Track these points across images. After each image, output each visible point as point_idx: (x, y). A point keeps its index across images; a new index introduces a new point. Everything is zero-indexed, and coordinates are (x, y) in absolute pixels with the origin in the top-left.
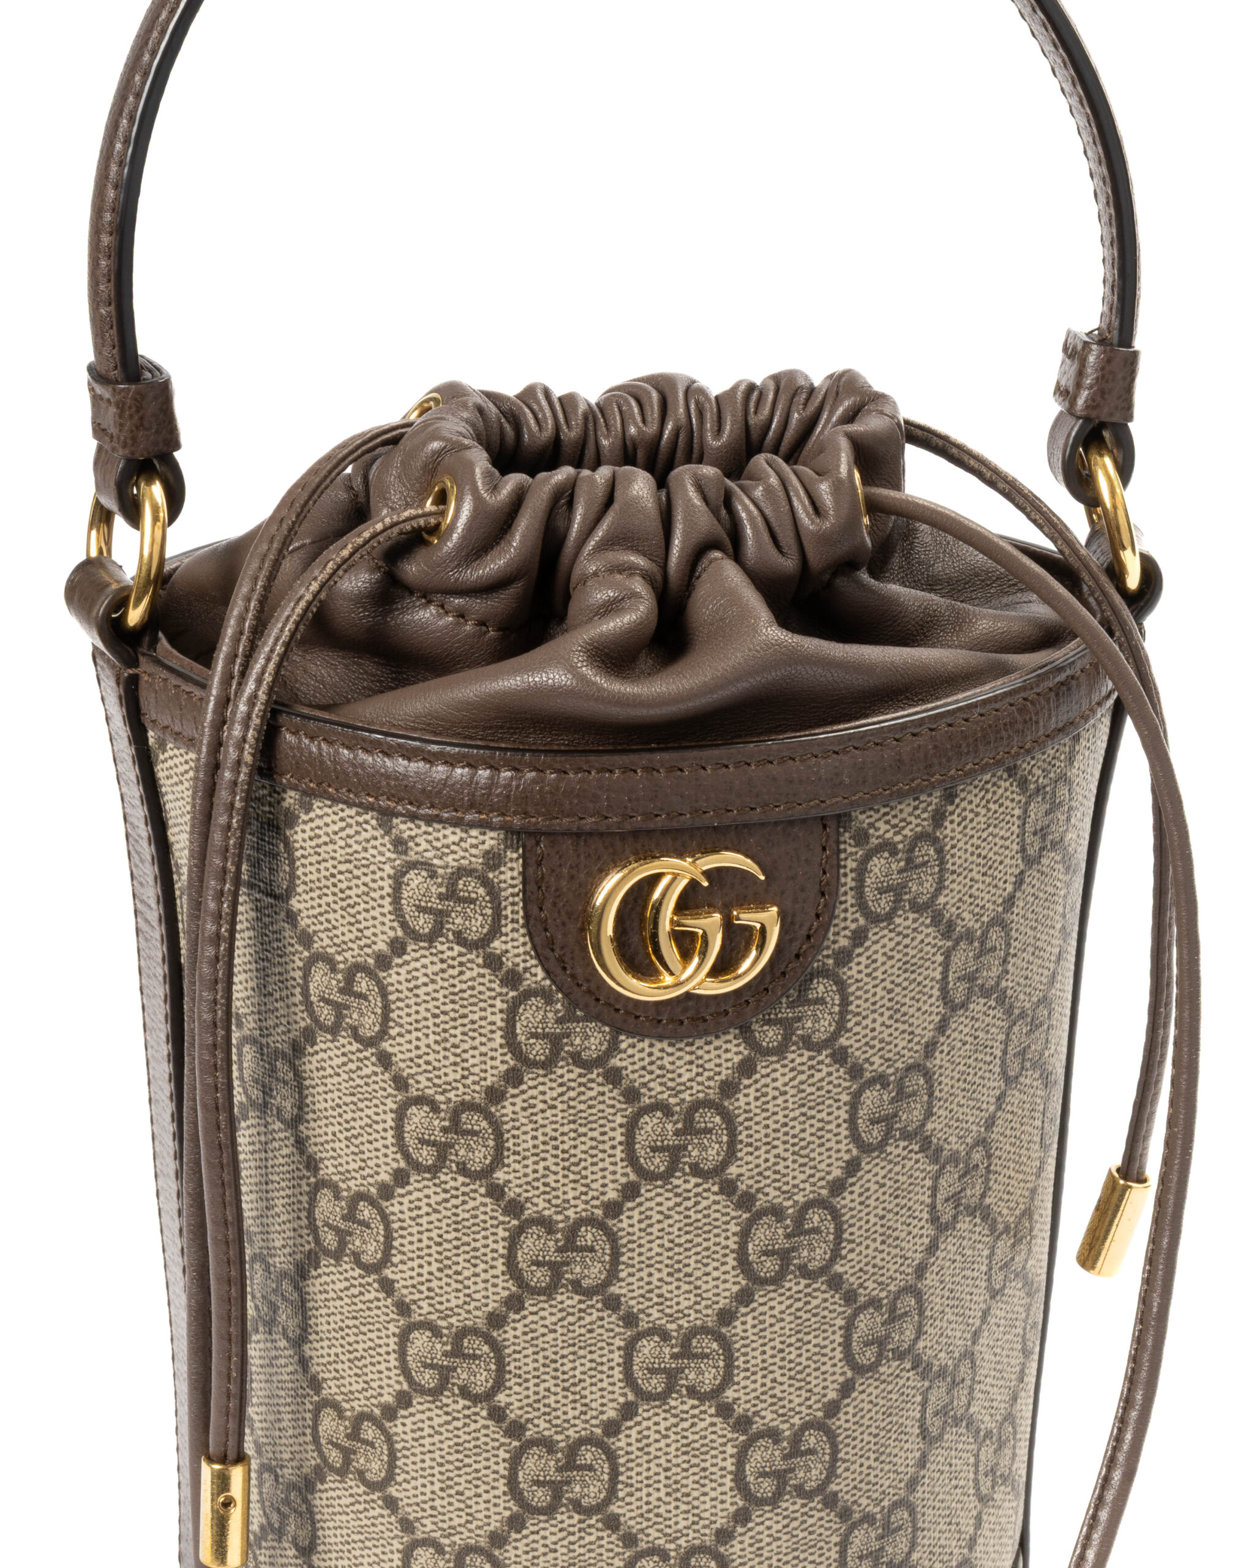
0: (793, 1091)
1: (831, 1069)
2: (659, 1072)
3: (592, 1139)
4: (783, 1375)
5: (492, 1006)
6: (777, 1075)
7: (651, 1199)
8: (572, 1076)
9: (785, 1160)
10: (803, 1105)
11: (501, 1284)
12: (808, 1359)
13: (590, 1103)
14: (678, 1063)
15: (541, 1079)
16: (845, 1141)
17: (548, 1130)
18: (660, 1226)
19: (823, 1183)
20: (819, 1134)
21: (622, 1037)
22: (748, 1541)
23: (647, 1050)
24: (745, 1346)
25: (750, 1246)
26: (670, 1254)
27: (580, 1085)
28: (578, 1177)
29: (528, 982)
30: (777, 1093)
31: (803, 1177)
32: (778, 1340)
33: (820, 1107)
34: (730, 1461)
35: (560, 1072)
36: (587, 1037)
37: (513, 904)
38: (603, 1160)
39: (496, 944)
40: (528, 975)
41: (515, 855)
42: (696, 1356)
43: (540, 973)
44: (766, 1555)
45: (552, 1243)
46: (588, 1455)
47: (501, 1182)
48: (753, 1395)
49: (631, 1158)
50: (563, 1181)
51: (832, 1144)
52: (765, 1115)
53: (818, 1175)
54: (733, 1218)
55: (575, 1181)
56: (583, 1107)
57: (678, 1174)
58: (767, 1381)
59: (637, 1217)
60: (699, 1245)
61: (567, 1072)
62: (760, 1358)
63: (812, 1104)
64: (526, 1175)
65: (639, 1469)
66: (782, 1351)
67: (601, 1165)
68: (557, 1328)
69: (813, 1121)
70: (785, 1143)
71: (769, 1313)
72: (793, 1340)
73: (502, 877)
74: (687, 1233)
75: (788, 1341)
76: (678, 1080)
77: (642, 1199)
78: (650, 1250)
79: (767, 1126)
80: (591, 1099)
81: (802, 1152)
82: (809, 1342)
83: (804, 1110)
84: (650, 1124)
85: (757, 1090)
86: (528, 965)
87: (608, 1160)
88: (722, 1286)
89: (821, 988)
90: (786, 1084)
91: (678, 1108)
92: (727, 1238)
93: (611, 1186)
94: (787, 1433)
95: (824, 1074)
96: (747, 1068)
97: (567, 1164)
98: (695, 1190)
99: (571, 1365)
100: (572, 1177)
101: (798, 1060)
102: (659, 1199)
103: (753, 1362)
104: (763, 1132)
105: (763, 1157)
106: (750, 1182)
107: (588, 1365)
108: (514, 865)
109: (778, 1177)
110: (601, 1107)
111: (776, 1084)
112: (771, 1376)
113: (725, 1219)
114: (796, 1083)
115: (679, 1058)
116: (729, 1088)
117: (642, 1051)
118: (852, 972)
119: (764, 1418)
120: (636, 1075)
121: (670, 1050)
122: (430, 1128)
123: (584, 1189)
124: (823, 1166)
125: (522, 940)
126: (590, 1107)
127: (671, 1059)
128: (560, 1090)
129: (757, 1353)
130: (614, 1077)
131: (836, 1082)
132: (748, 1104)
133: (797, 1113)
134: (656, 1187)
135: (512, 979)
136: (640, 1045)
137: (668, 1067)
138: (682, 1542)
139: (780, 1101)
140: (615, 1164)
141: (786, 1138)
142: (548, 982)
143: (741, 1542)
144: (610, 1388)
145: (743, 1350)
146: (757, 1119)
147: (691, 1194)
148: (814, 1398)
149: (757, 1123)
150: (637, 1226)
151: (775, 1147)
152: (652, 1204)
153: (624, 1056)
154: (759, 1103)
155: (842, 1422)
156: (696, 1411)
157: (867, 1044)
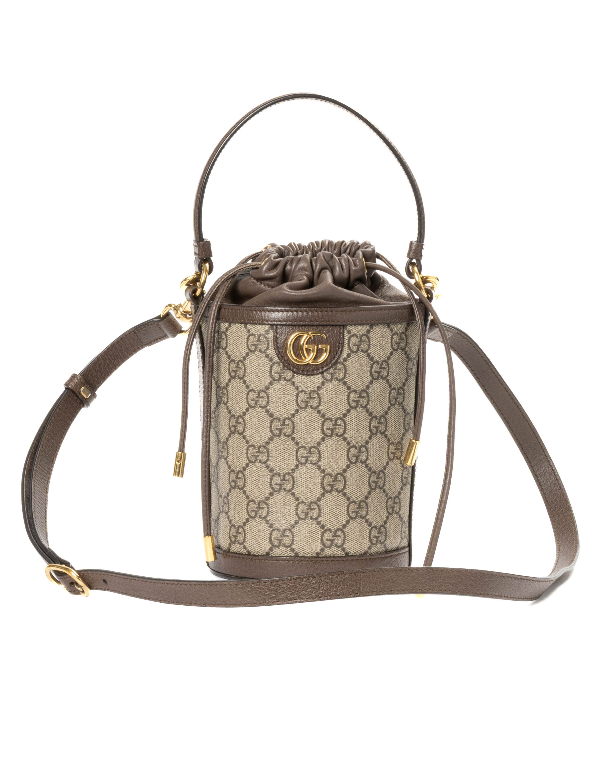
0: (334, 390)
1: (343, 386)
2: (303, 383)
3: (288, 398)
4: (332, 460)
5: (267, 366)
6: (330, 386)
7: (302, 414)
8: (284, 383)
9: (332, 407)
10: (336, 394)
11: (269, 434)
12: (338, 457)
13: (288, 390)
14: (308, 381)
15: (277, 384)
16: (346, 404)
17: (279, 396)
18: (304, 420)
19: (341, 414)
20: (340, 401)
21: (295, 374)
22: (324, 501)
23: (301, 378)
24: (323, 452)
25: (324, 427)
26: (306, 427)
27: (286, 385)
28: (285, 407)
29: (274, 361)
30: (330, 390)
31: (336, 411)
32: (331, 451)
33: (340, 395)
34: (320, 480)
35: (281, 382)
36: (287, 374)
37: (271, 342)
38: (291, 403)
39: (268, 352)
40: (274, 359)
41: (272, 331)
42: (312, 454)
43: (277, 358)
44: (329, 505)
45: (279, 424)
46: (288, 477)
47: (269, 409)
48: (325, 464)
49: (297, 404)
50: (282, 408)
51: (343, 404)
52: (327, 395)
53: (340, 412)
54: (320, 420)
55: (285, 408)
56: (286, 390)
57: (307, 408)
58: (329, 461)
59: (298, 418)
60: (312, 426)
61: (283, 382)
62: (327, 455)
63: (338, 394)
64: (274, 407)
65: (299, 481)
66: (332, 454)
67: (290, 405)
68: (281, 445)
69: (339, 398)
70: (332, 403)
71: (329, 444)
72: (334, 452)
73: (269, 336)
74: (310, 422)
75: (333, 452)
76: (308, 385)
77: (299, 413)
78: (301, 426)
79: (328, 398)
80: (288, 389)
81: (336, 405)
82: (338, 453)
83: (336, 395)
84: (301, 395)
85: (325, 389)
86: (275, 356)
87: (292, 404)
88: (318, 436)
89: (340, 366)
90: (332, 389)
91: (307, 392)
92: (319, 424)
93: (293, 410)
94: (333, 475)
95: (341, 387)
96: (323, 384)
97: (283, 404)
98: (312, 412)
99: (284, 455)
100: (284, 407)
101: (335, 383)
102: (303, 414)
103: (325, 456)
104: (327, 399)
105: (327, 405)
106: (324, 411)
107: (288, 455)
108: (272, 333)
109: (330, 411)
110: (290, 391)
111: (330, 388)
112: (329, 460)
113: (318, 420)
114: (334, 388)
115: (308, 380)
116: (319, 388)
117: (299, 378)
118: (347, 363)
119: (328, 470)
120: (298, 384)
121: (306, 378)
122: (254, 397)
123: (287, 410)
124: (341, 410)
125: (273, 350)
126: (288, 391)
127: (306, 380)
128: (281, 386)
129: (326, 454)
130: (293, 384)
131: (344, 390)
132: (323, 392)
133: (335, 396)
134: (303, 411)
135: (271, 360)
136: (299, 377)
137: (305, 382)
138: (309, 500)
139: (331, 392)
140: (294, 404)
141: (332, 401)
142: (279, 360)
143: (323, 501)
144: (293, 461)
145: (323, 453)
146: (325, 396)
147: (311, 413)
148: (340, 467)
149: (326, 397)
150: (298, 420)
151: (330, 403)
152: (302, 415)
153: (295, 379)
154: (326, 392)
155: (347, 475)
156: (312, 467)
157: (351, 382)
